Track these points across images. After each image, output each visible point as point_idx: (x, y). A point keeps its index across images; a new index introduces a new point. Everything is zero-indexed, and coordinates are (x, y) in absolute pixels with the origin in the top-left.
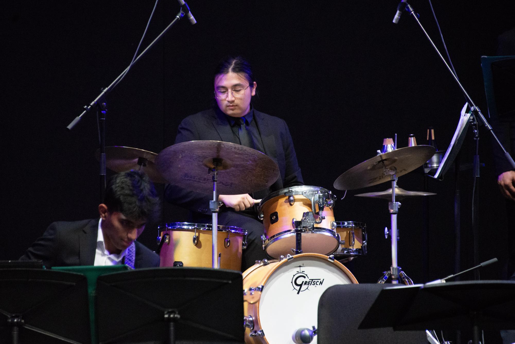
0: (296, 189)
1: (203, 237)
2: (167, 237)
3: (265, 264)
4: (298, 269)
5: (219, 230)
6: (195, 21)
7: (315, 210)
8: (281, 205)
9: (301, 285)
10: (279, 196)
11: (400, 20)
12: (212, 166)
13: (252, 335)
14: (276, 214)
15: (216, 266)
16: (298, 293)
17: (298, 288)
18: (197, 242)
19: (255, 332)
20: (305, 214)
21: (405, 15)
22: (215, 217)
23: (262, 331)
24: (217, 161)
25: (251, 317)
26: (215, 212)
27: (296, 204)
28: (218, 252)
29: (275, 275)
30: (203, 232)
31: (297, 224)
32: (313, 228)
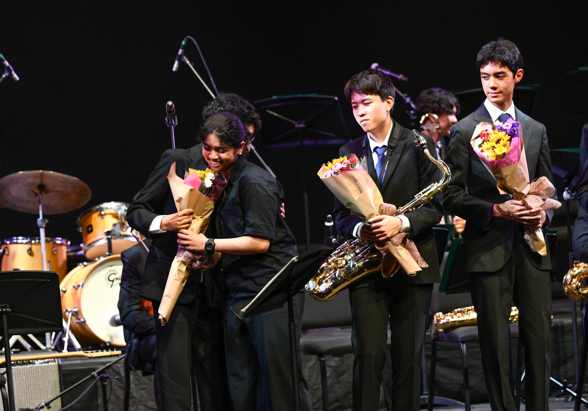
0: (105, 205)
1: (34, 248)
2: (7, 250)
3: (85, 266)
4: (110, 268)
5: (47, 241)
6: (18, 79)
7: (122, 220)
8: (95, 219)
9: (113, 281)
10: (91, 212)
11: (179, 68)
12: (37, 191)
13: (77, 323)
14: (91, 226)
15: (46, 269)
16: (111, 287)
17: (111, 283)
18: (30, 253)
19: (79, 319)
20: (115, 225)
21: (182, 64)
22: (42, 232)
23: (84, 319)
24: (42, 188)
25: (75, 308)
26: (42, 227)
27: (107, 217)
28: (47, 260)
29: (92, 273)
30: (35, 244)
31: (108, 233)
32: (121, 235)
